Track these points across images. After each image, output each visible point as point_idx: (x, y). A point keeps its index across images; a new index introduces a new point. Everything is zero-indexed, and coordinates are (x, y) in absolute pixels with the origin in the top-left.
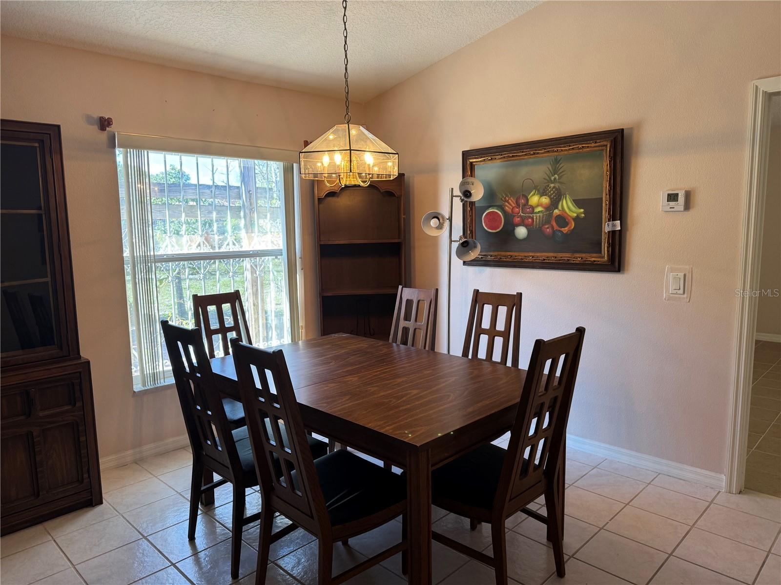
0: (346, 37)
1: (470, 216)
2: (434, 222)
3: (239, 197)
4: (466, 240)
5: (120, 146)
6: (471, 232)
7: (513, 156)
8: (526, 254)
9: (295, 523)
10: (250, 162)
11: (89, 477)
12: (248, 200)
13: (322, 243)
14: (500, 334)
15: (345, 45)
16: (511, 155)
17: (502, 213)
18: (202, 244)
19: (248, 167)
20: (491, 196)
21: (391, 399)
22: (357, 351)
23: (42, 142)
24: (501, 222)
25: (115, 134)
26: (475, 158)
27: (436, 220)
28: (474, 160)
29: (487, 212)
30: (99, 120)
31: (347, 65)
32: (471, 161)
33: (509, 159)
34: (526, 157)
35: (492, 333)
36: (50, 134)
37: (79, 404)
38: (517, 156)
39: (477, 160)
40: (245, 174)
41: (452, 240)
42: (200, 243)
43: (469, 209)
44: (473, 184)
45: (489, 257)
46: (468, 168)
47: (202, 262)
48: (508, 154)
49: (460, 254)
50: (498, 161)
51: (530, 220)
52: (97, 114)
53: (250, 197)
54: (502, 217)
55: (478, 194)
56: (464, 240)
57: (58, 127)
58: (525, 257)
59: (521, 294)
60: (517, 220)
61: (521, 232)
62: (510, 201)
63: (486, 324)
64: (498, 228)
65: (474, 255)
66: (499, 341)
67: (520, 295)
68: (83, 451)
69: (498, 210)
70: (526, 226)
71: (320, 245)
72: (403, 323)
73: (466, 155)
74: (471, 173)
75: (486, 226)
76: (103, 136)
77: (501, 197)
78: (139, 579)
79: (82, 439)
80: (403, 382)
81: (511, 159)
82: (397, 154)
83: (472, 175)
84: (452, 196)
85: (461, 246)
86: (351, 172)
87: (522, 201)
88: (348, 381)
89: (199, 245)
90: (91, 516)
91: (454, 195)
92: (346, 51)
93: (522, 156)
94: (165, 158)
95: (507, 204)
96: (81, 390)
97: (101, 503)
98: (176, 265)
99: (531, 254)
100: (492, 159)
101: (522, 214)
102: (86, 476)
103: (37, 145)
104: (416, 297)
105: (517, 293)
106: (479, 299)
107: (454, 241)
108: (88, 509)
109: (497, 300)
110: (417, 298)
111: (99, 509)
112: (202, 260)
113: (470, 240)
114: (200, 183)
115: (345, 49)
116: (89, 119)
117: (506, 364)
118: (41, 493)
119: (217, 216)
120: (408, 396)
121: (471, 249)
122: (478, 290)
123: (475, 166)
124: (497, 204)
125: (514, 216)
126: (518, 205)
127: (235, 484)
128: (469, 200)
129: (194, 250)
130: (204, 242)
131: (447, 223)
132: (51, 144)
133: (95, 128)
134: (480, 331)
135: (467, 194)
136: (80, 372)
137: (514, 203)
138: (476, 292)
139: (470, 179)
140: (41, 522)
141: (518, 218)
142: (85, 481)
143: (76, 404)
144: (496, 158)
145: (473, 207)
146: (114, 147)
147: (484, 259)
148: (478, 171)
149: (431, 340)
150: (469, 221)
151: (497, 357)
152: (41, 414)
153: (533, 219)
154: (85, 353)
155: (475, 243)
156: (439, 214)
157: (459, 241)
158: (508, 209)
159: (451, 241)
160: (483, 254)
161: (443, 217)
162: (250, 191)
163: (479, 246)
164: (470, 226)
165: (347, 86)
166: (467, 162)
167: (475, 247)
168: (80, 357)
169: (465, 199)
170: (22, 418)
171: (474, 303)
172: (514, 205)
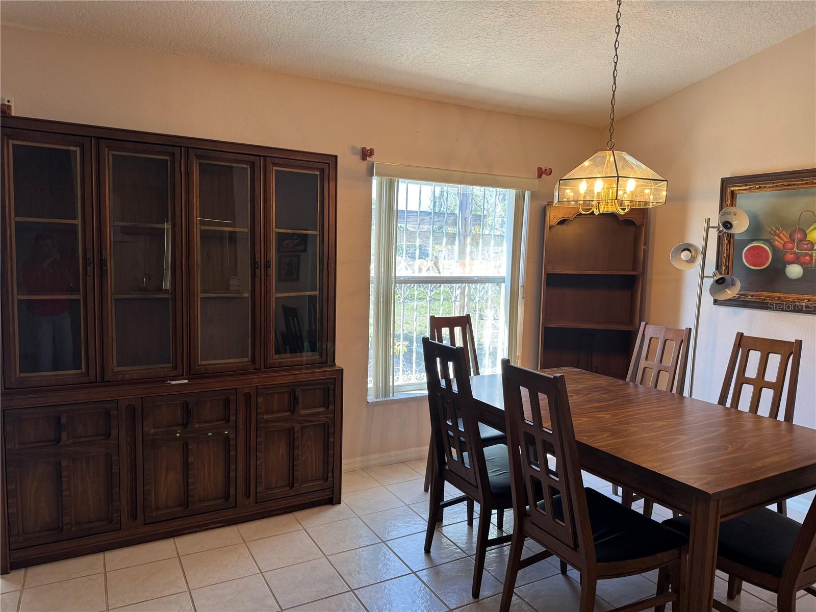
0: (616, 63)
1: (727, 250)
2: (685, 255)
3: (455, 224)
4: (722, 276)
5: (378, 175)
6: (727, 267)
7: (789, 185)
8: (800, 297)
9: (549, 550)
10: (469, 188)
11: (333, 476)
12: (464, 227)
13: (550, 272)
14: (769, 385)
15: (614, 71)
16: (786, 183)
17: (769, 247)
18: (431, 268)
19: (466, 194)
20: (756, 230)
21: (659, 442)
22: (597, 388)
23: (322, 171)
24: (768, 258)
25: (373, 164)
26: (738, 186)
27: (686, 252)
28: (737, 188)
29: (750, 246)
30: (361, 151)
31: (614, 91)
32: (732, 189)
33: (783, 188)
34: (807, 186)
35: (759, 384)
36: (329, 164)
37: (331, 407)
38: (794, 184)
39: (741, 188)
40: (463, 202)
41: (705, 275)
42: (429, 267)
43: (726, 242)
44: (735, 215)
45: (749, 297)
46: (729, 196)
47: (430, 285)
48: (782, 182)
49: (713, 291)
50: (768, 189)
51: (807, 258)
52: (359, 146)
53: (466, 224)
54: (770, 252)
55: (741, 226)
56: (719, 276)
57: (336, 157)
58: (799, 300)
59: (801, 341)
60: (790, 257)
61: (795, 271)
62: (781, 235)
63: (751, 372)
64: (764, 265)
65: (730, 293)
66: (767, 395)
67: (799, 343)
68: (331, 452)
69: (765, 245)
70: (802, 264)
71: (547, 274)
72: (643, 364)
73: (725, 183)
74: (732, 202)
75: (747, 262)
76: (364, 165)
77: (770, 230)
78: (385, 580)
79: (331, 440)
80: (664, 425)
81: (786, 187)
82: (666, 181)
83: (732, 204)
84: (708, 227)
85: (715, 283)
86: (616, 199)
87: (798, 236)
88: (602, 417)
89: (428, 269)
90: (331, 513)
91: (711, 226)
92: (615, 78)
93: (801, 184)
94: (407, 186)
95: (777, 238)
96: (334, 396)
97: (340, 503)
98: (434, 287)
99: (806, 297)
100: (760, 187)
101: (797, 251)
102: (330, 475)
103: (318, 173)
104: (662, 335)
105: (796, 340)
106: (743, 343)
107: (707, 277)
108: (328, 506)
109: (768, 346)
110: (664, 337)
111: (337, 508)
112: (429, 283)
113: (726, 276)
114: (421, 210)
115: (614, 75)
116: (353, 149)
117: (776, 418)
118: (295, 485)
119: (434, 242)
120: (677, 441)
121: (728, 287)
122: (743, 333)
123: (737, 195)
124: (765, 238)
125: (786, 252)
126: (792, 240)
127: (483, 505)
128: (729, 232)
129: (424, 274)
130: (432, 267)
131: (700, 257)
132: (329, 173)
133: (358, 157)
134: (743, 380)
135: (727, 225)
136: (335, 378)
137: (787, 238)
138: (740, 336)
139: (732, 209)
140: (291, 512)
141: (791, 254)
142: (329, 479)
143: (329, 407)
144: (765, 187)
145: (732, 240)
146: (372, 175)
147: (742, 299)
148: (741, 200)
149: (680, 384)
150: (725, 255)
151: (764, 410)
152: (303, 412)
153: (811, 256)
154: (339, 362)
155: (733, 280)
156: (691, 245)
157: (713, 277)
158: (778, 243)
159: (703, 277)
160: (741, 293)
161: (696, 250)
162: (466, 218)
163: (738, 285)
164: (726, 261)
165: (613, 112)
166: (726, 190)
167: (733, 285)
168: (334, 365)
169: (725, 230)
170: (288, 413)
171: (736, 348)
172: (786, 240)
